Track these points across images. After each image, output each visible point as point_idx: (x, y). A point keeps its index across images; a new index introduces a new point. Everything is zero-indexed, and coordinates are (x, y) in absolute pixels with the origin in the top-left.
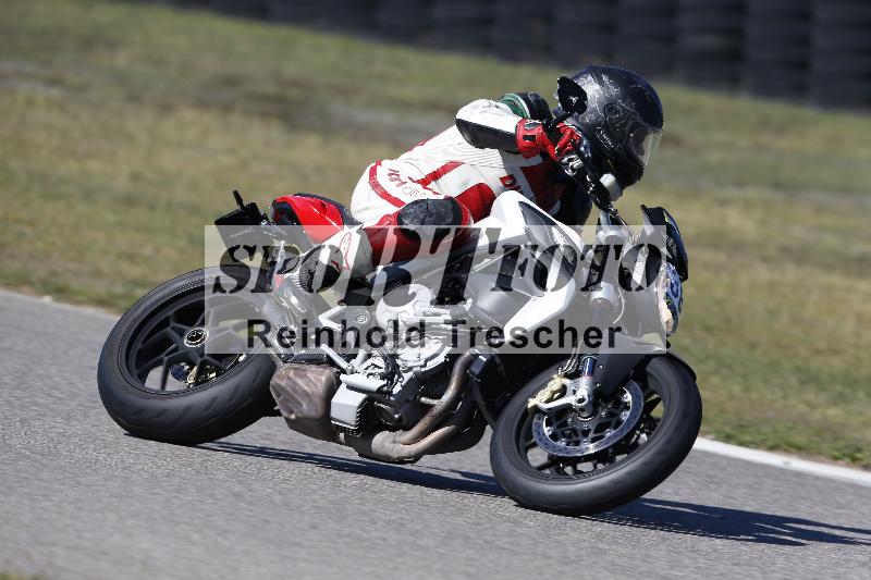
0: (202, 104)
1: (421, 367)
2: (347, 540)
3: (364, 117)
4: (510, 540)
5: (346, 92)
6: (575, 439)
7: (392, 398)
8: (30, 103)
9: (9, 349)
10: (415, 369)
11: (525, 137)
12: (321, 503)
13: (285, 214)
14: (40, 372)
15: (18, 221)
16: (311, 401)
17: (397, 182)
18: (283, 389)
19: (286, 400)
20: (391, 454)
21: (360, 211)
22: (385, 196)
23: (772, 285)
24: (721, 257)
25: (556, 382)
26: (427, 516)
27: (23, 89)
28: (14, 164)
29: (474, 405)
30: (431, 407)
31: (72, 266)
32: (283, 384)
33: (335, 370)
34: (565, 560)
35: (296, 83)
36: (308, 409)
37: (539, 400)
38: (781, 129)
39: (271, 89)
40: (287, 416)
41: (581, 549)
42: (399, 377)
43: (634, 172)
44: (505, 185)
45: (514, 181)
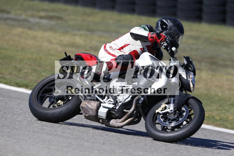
1: (124, 101)
4: (19, 126)
7: (116, 110)
10: (122, 102)
11: (151, 37)
16: (92, 111)
17: (112, 50)
18: (84, 107)
19: (85, 110)
20: (115, 125)
21: (102, 58)
22: (109, 53)
25: (163, 106)
29: (138, 111)
30: (127, 112)
33: (99, 102)
34: (34, 132)
36: (92, 113)
37: (159, 110)
40: (85, 115)
41: (38, 129)
42: (118, 104)
43: (177, 46)
44: (142, 51)
45: (144, 49)
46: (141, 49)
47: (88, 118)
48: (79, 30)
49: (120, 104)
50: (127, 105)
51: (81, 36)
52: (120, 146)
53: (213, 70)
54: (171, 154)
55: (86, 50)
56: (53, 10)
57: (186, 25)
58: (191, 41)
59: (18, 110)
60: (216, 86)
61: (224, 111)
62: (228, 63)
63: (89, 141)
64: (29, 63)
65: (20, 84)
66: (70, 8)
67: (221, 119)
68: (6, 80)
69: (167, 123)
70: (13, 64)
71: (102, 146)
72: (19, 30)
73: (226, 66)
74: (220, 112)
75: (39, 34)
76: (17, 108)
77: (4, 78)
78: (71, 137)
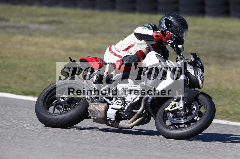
1: (132, 101)
4: (31, 135)
6: (179, 118)
7: (125, 111)
11: (156, 36)
16: (101, 113)
17: (118, 51)
19: (93, 113)
20: (125, 127)
21: (108, 60)
22: (115, 55)
29: (148, 111)
30: (136, 112)
32: (92, 109)
36: (100, 115)
40: (93, 117)
41: (51, 136)
42: (126, 105)
43: (182, 42)
44: (147, 50)
45: (150, 48)
46: (146, 48)
47: (96, 121)
48: (80, 33)
49: (128, 104)
50: (136, 105)
51: (83, 38)
52: (135, 148)
53: (222, 64)
54: (188, 152)
55: (90, 53)
56: (52, 15)
57: (189, 20)
58: (196, 36)
59: (27, 119)
60: (226, 80)
61: (237, 105)
62: (236, 55)
63: (104, 145)
64: (33, 70)
65: (27, 93)
66: (70, 11)
67: (235, 113)
68: (12, 89)
70: (18, 72)
71: (118, 149)
72: (20, 37)
73: (234, 59)
74: (233, 106)
75: (41, 40)
76: (26, 117)
77: (9, 87)
78: (85, 142)
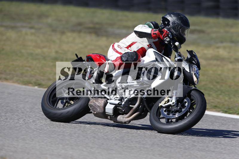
0: (73, 31)
2: (126, 147)
3: (117, 31)
4: (170, 144)
5: (112, 25)
6: (169, 113)
7: (122, 106)
8: (26, 34)
9: (27, 102)
10: (128, 98)
11: (154, 34)
12: (117, 138)
13: (90, 59)
14: (37, 107)
15: (26, 66)
17: (120, 48)
19: (93, 108)
20: (122, 121)
22: (117, 52)
23: (233, 69)
24: (219, 63)
25: (166, 99)
26: (146, 139)
27: (24, 31)
28: (23, 51)
29: (144, 106)
31: (42, 78)
32: (92, 104)
34: (185, 149)
35: (97, 23)
37: (162, 104)
38: (232, 26)
39: (91, 25)
40: (94, 113)
41: (190, 145)
42: (124, 100)
44: (149, 47)
45: (151, 46)
46: (148, 45)
47: (96, 115)
49: (126, 100)
69: (171, 115)
78: (224, 152)
